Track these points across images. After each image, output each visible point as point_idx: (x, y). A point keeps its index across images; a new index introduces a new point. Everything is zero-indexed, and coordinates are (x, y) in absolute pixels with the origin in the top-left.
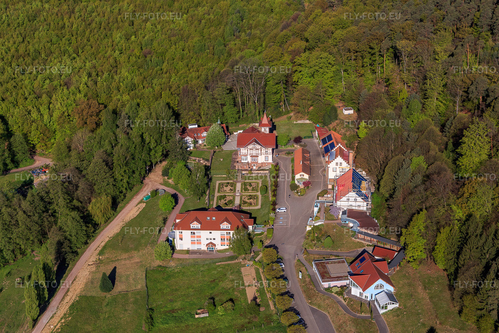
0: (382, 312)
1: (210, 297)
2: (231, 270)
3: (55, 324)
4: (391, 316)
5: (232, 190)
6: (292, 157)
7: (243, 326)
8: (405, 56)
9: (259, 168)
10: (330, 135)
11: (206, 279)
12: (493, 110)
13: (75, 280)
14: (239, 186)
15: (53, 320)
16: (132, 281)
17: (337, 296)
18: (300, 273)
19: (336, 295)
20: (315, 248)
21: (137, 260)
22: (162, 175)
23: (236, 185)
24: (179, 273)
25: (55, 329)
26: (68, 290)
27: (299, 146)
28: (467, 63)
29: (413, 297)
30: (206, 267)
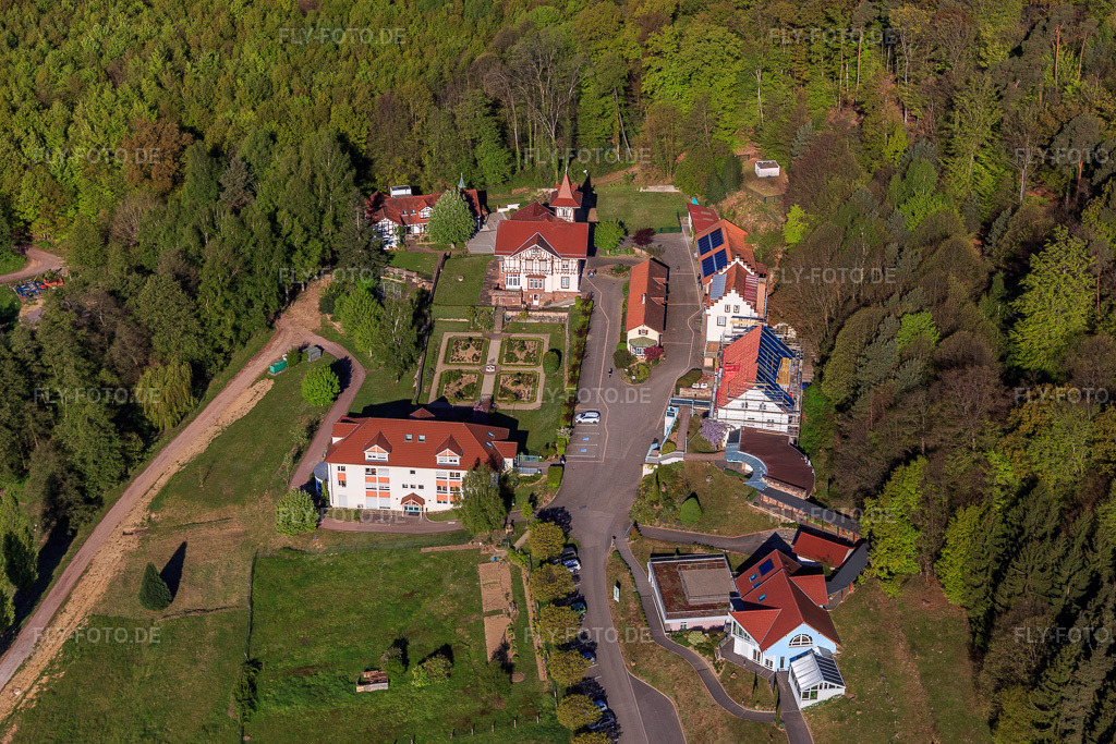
0: (803, 704)
1: (396, 637)
2: (454, 568)
3: (27, 687)
4: (825, 718)
5: (478, 358)
6: (628, 278)
7: (467, 720)
8: (908, 44)
9: (547, 304)
10: (719, 232)
11: (393, 588)
12: (1107, 204)
13: (86, 571)
14: (495, 348)
15: (21, 675)
16: (218, 585)
17: (700, 656)
18: (616, 589)
19: (697, 653)
20: (657, 523)
21: (238, 529)
22: (320, 309)
23: (488, 344)
24: (332, 569)
25: (24, 701)
26: (67, 599)
27: (644, 253)
28: (1054, 71)
29: (882, 671)
30: (396, 557)
